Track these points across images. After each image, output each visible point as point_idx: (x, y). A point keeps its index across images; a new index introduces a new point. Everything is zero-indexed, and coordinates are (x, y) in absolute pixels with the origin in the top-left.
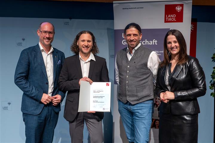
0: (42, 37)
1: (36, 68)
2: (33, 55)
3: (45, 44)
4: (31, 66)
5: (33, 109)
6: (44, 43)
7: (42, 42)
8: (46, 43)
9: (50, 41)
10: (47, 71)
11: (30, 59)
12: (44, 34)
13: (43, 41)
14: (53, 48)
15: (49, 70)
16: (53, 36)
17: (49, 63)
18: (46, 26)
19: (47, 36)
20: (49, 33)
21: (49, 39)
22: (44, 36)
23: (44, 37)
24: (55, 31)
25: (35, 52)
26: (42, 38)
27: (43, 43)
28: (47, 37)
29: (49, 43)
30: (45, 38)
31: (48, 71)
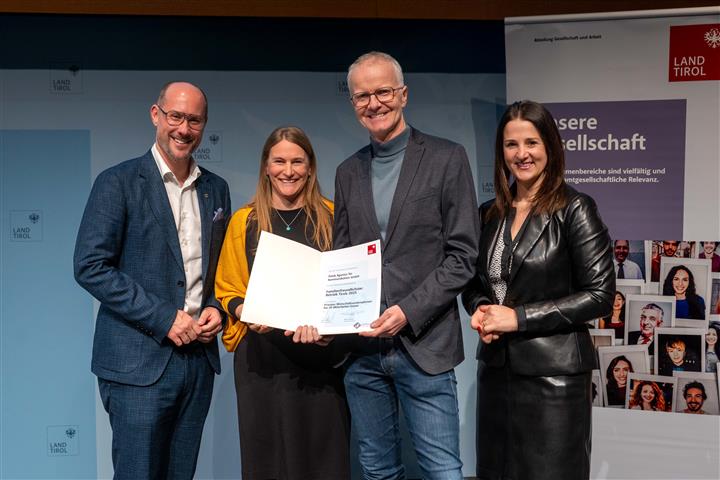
0: (164, 131)
1: (147, 232)
2: (139, 191)
3: (173, 156)
4: (131, 224)
5: (134, 366)
6: (169, 151)
7: (164, 146)
8: (176, 152)
9: (191, 145)
10: (181, 241)
11: (130, 201)
12: (172, 122)
13: (168, 145)
14: (200, 168)
15: (187, 238)
16: (202, 131)
17: (187, 216)
18: (183, 94)
19: (183, 128)
20: (189, 121)
21: (187, 138)
22: (172, 128)
23: (173, 131)
24: (208, 115)
25: (142, 179)
26: (166, 133)
27: (166, 150)
28: (180, 134)
29: (187, 152)
30: (176, 134)
31: (186, 244)
